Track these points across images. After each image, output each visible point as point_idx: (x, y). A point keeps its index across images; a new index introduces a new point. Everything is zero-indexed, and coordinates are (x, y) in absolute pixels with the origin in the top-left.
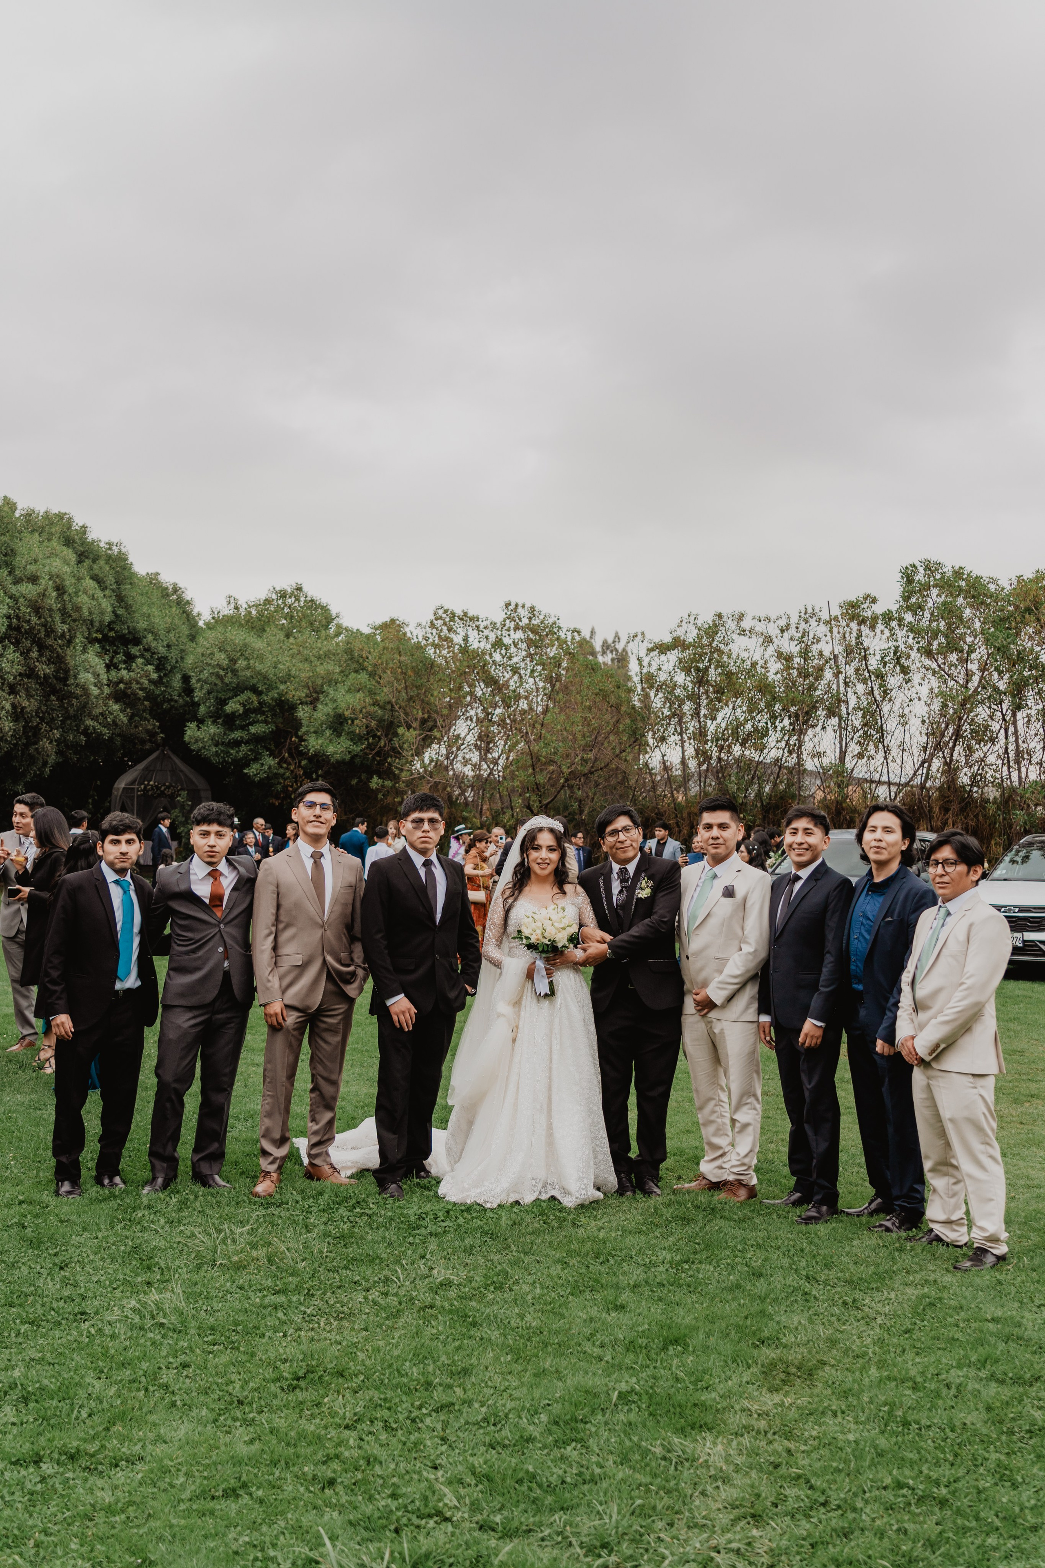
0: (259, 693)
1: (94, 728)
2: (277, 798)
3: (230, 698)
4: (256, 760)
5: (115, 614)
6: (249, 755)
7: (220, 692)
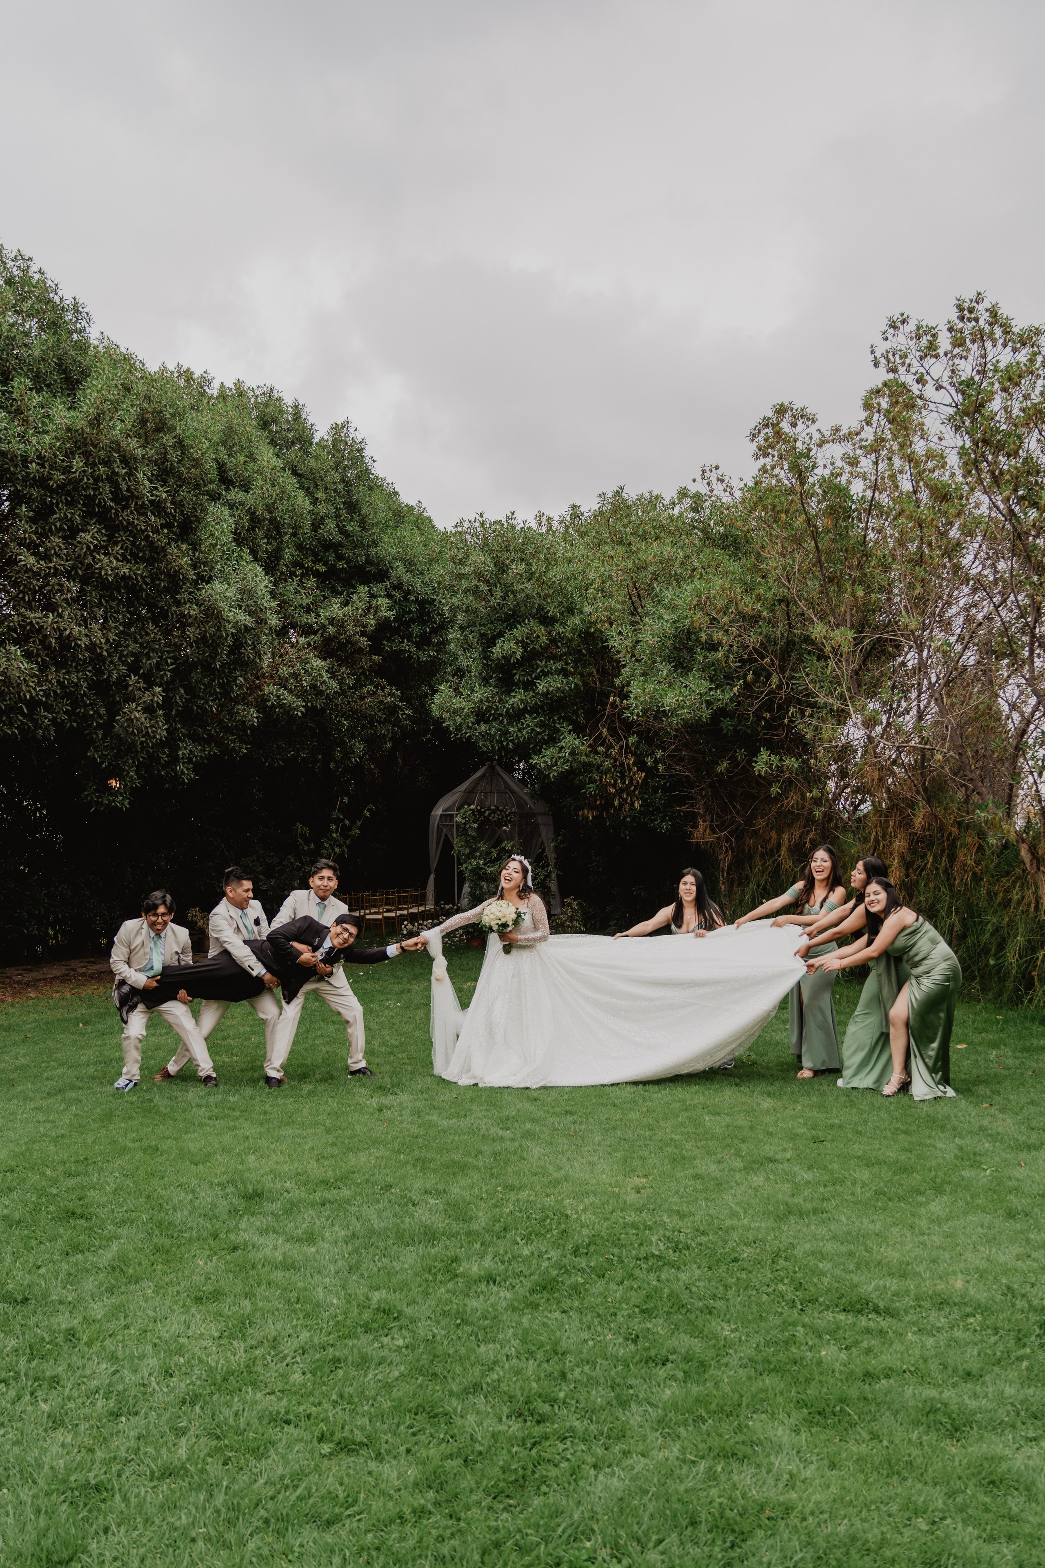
0: (547, 621)
1: (278, 697)
2: (592, 808)
3: (501, 634)
4: (553, 740)
5: (342, 531)
6: (539, 733)
7: (484, 625)
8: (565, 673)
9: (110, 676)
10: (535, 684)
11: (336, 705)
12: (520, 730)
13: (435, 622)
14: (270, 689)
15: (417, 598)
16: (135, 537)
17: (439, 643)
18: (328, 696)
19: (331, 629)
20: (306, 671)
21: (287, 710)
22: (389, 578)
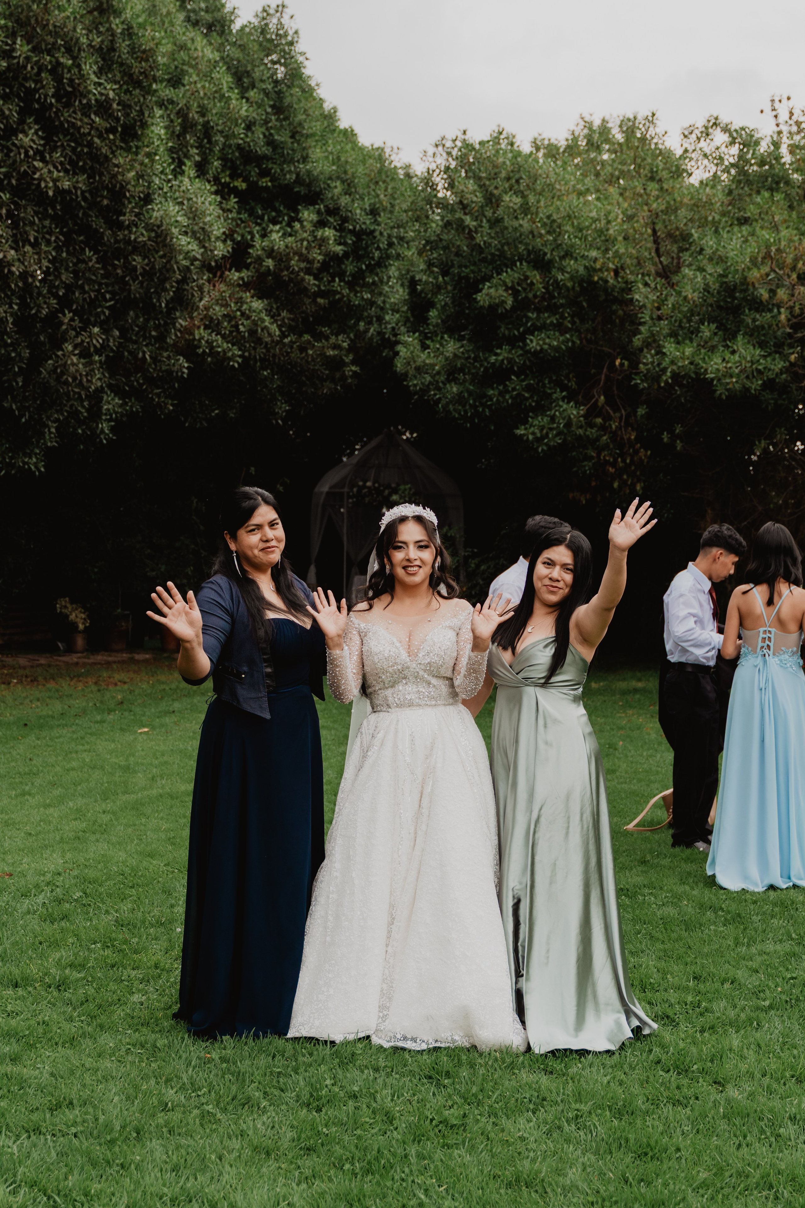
1: (210, 343)
2: (584, 490)
4: (540, 409)
5: (270, 142)
6: (527, 399)
7: (466, 267)
8: (560, 328)
9: (38, 311)
10: (524, 340)
11: (274, 356)
12: (501, 394)
13: (373, 258)
14: (201, 333)
15: (355, 228)
16: (75, 141)
17: (374, 283)
18: (267, 343)
19: (270, 263)
20: (243, 314)
21: (222, 359)
22: (322, 200)
